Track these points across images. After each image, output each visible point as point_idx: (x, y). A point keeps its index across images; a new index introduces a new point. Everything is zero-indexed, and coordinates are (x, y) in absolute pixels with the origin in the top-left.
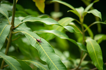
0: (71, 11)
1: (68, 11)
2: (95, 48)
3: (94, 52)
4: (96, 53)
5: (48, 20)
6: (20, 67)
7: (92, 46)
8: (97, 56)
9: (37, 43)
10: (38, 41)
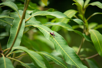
0: (75, 4)
1: (73, 4)
2: (98, 39)
3: (98, 42)
4: (100, 43)
5: (57, 13)
6: (43, 61)
7: (96, 36)
8: (101, 45)
9: (51, 36)
10: (52, 34)
